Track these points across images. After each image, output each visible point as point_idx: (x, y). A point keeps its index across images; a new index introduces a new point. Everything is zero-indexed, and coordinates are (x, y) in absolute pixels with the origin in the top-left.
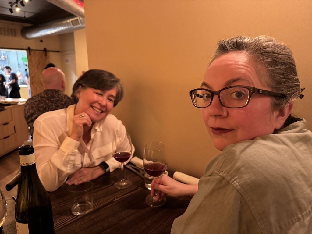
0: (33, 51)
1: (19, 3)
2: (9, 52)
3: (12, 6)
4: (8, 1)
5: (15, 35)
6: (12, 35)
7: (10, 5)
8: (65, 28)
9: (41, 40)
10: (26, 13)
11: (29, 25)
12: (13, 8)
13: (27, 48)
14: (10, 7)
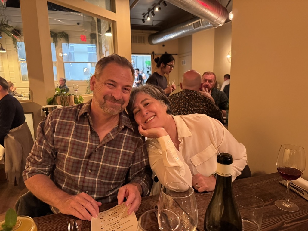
0: (156, 55)
1: (150, 13)
2: (137, 57)
3: (144, 17)
4: (142, 13)
5: (144, 42)
6: (141, 42)
7: (143, 16)
8: (186, 31)
9: (163, 44)
10: (154, 21)
11: (155, 32)
12: (145, 18)
13: (151, 53)
14: (143, 18)
